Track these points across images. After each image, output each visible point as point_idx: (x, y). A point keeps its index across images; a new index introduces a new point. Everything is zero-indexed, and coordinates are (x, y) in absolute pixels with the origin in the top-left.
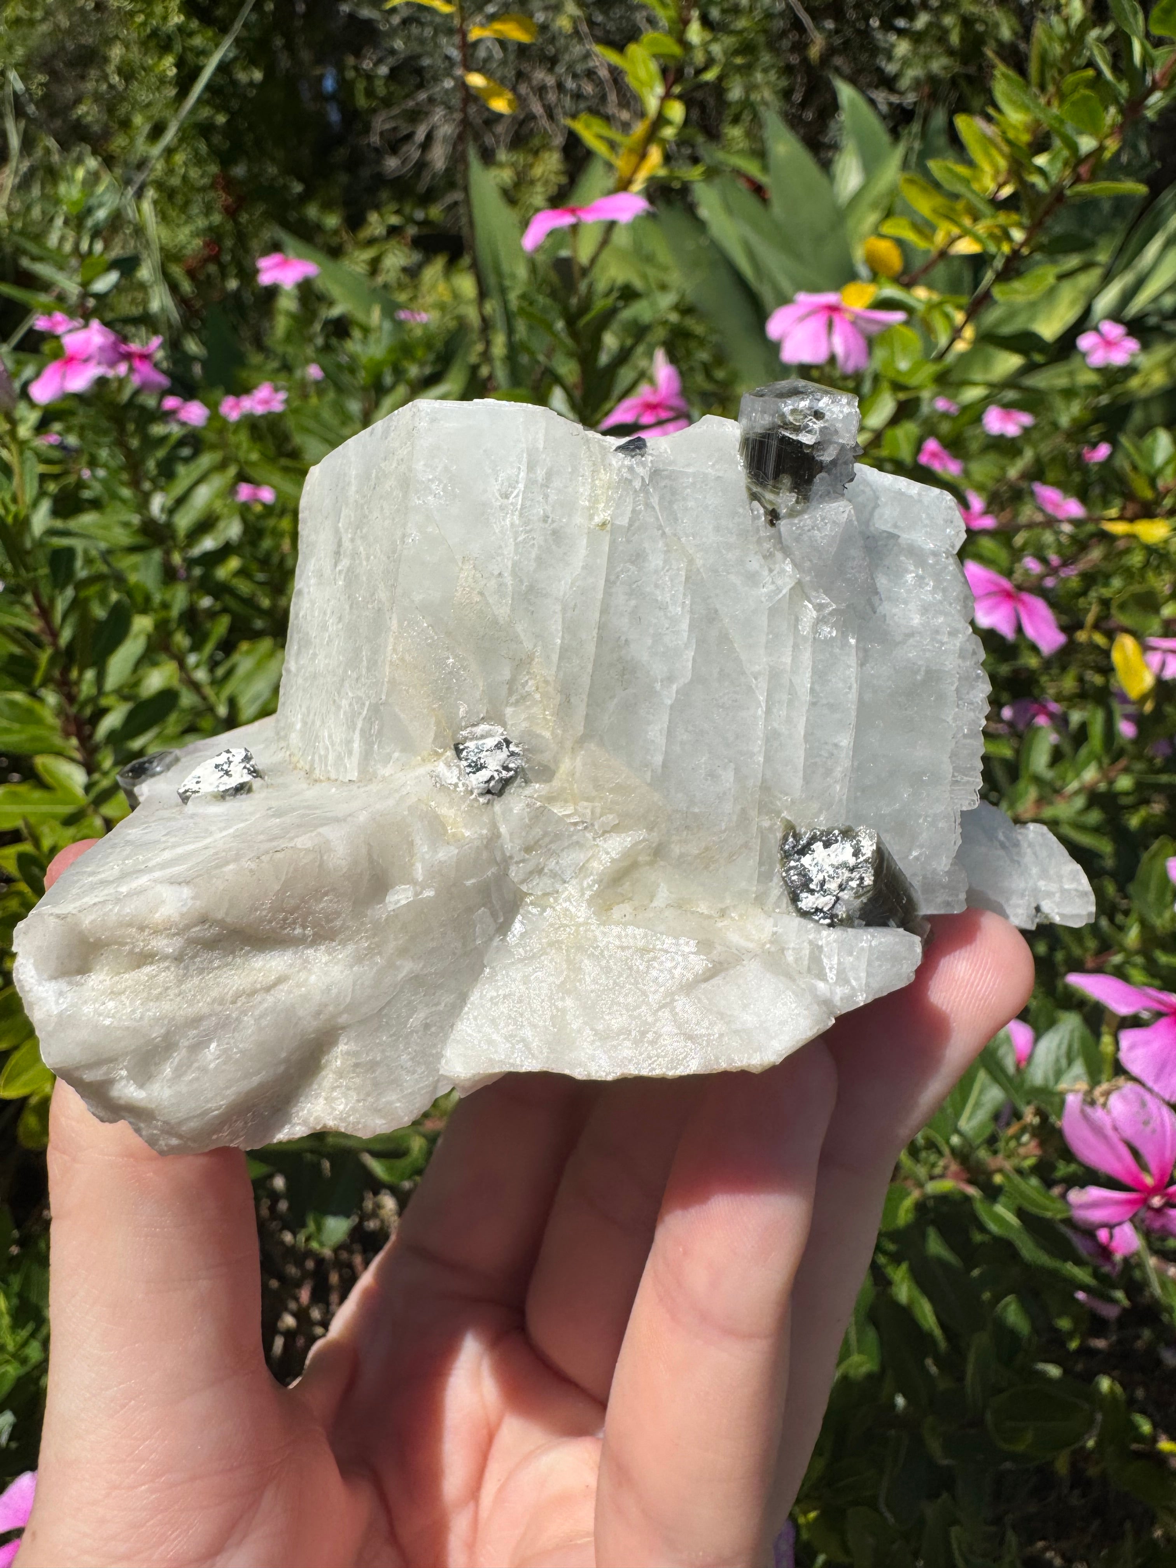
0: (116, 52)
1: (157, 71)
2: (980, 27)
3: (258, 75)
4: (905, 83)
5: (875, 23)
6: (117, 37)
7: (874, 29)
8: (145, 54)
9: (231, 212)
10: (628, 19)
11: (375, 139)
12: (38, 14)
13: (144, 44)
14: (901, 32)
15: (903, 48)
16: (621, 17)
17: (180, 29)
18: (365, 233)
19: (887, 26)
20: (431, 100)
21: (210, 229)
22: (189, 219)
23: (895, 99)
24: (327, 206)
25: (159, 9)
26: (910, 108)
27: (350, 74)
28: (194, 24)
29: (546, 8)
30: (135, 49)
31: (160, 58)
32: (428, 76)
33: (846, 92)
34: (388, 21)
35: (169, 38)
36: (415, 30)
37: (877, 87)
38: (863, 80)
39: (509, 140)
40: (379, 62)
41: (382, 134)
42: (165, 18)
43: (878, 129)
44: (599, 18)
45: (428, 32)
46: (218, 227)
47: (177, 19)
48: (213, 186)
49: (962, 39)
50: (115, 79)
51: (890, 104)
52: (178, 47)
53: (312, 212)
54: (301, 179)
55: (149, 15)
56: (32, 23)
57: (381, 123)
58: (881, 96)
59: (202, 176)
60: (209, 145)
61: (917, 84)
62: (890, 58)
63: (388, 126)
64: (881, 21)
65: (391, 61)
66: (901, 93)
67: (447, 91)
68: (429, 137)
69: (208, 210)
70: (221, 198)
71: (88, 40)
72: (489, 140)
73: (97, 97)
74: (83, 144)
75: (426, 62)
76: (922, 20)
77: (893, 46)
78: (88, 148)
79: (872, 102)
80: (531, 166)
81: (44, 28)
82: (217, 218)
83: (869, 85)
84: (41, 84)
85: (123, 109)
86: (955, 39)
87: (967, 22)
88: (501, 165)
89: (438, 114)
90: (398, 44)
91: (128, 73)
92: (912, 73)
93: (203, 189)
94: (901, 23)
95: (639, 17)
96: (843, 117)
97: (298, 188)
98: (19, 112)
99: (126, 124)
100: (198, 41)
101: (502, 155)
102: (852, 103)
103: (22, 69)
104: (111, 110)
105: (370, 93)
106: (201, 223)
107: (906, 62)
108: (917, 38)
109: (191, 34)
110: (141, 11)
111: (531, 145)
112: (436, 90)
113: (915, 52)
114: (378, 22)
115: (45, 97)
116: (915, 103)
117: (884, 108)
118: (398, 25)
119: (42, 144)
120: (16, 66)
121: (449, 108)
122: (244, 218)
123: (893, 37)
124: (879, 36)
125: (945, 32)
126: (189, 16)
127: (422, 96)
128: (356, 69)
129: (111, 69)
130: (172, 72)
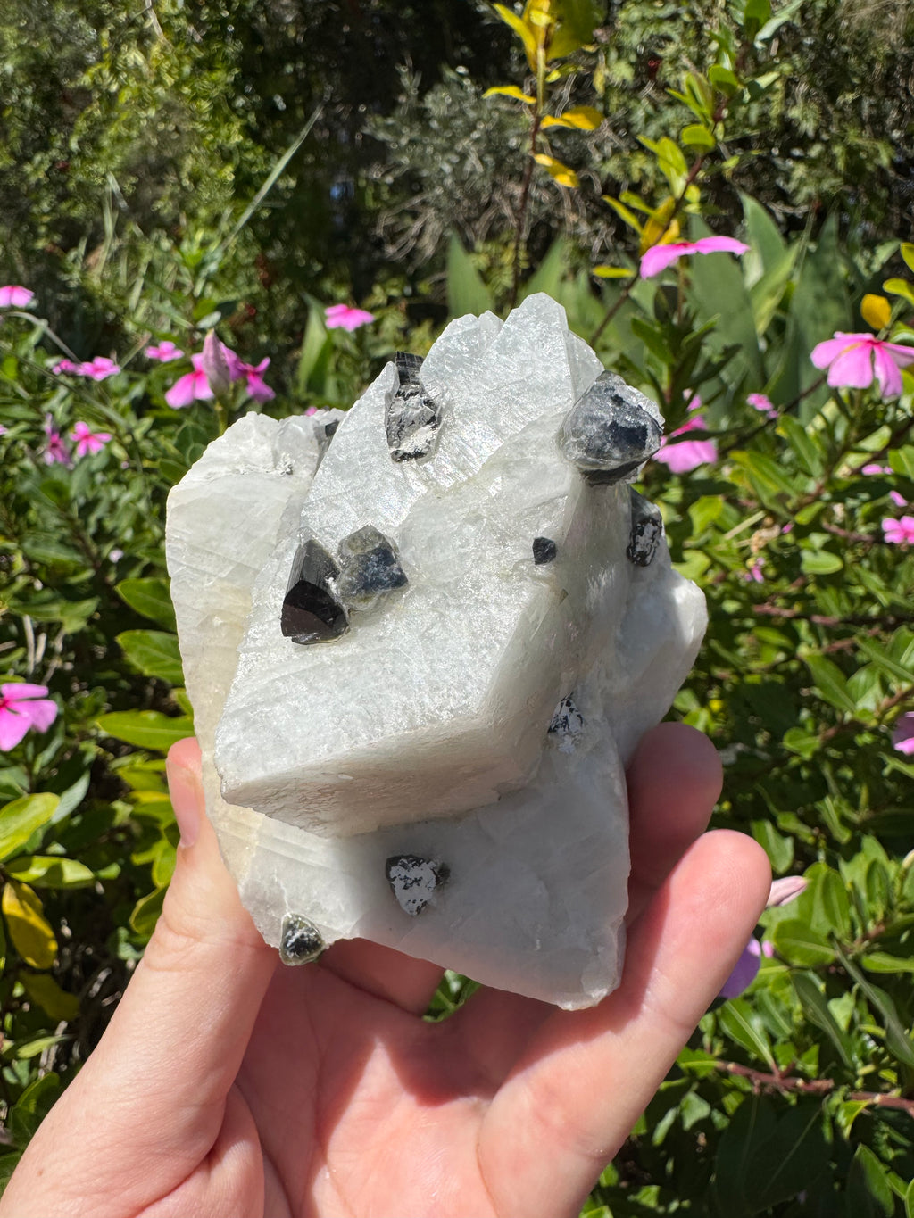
0: (189, 163)
1: (219, 176)
2: (863, 155)
3: (292, 183)
4: (801, 197)
5: (775, 151)
6: (190, 152)
7: (774, 157)
8: (211, 165)
9: (267, 284)
10: (581, 146)
11: (380, 232)
12: (135, 133)
13: (210, 158)
14: (798, 159)
15: (800, 171)
16: (575, 144)
17: (239, 146)
18: (371, 302)
19: (786, 154)
20: (424, 203)
21: (251, 296)
22: (236, 287)
23: (789, 210)
24: (339, 282)
25: (224, 131)
26: (800, 217)
27: (362, 183)
28: (249, 143)
29: (519, 135)
30: (202, 160)
31: (222, 168)
32: (426, 184)
33: (750, 204)
34: (397, 143)
35: (231, 152)
36: (418, 150)
37: (775, 201)
38: (763, 196)
39: (484, 235)
40: (387, 172)
41: (385, 227)
42: (228, 138)
43: (775, 233)
44: (558, 144)
45: (430, 150)
46: (256, 295)
47: (237, 139)
48: (255, 264)
49: (847, 165)
50: (186, 183)
51: (785, 214)
52: (236, 159)
53: (328, 285)
54: (319, 261)
55: (217, 135)
56: (129, 139)
57: (386, 219)
58: (778, 208)
59: (248, 256)
60: (255, 233)
61: (809, 199)
62: (788, 180)
63: (390, 221)
64: (780, 150)
65: (398, 173)
66: (794, 206)
67: (438, 197)
68: (422, 231)
69: (250, 282)
70: (259, 274)
71: (169, 154)
72: (470, 235)
73: (172, 196)
74: (160, 231)
75: (425, 173)
76: (815, 151)
77: (792, 169)
78: (165, 233)
79: (771, 213)
80: (502, 254)
81: (137, 144)
82: (256, 288)
83: (768, 200)
84: (133, 184)
85: (192, 204)
86: (840, 165)
87: (852, 151)
88: (478, 253)
89: (431, 213)
90: (405, 160)
91: (196, 179)
92: (805, 191)
93: (247, 266)
94: (797, 152)
95: (590, 144)
96: (747, 223)
97: (318, 267)
98: (114, 207)
99: (192, 216)
100: (250, 156)
101: (479, 246)
102: (754, 212)
103: (118, 174)
104: (182, 205)
105: (377, 197)
106: (246, 291)
107: (802, 182)
108: (812, 164)
109: (247, 150)
110: (210, 132)
111: (501, 239)
112: (428, 196)
113: (809, 174)
114: (389, 142)
115: (135, 195)
116: (806, 214)
117: (780, 217)
118: (407, 145)
119: (129, 230)
120: (114, 171)
121: (439, 210)
122: (276, 289)
123: (790, 163)
124: (779, 162)
125: (834, 158)
126: (246, 137)
127: (417, 200)
128: (367, 179)
129: (184, 175)
130: (231, 178)
